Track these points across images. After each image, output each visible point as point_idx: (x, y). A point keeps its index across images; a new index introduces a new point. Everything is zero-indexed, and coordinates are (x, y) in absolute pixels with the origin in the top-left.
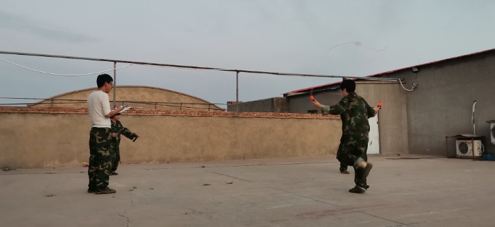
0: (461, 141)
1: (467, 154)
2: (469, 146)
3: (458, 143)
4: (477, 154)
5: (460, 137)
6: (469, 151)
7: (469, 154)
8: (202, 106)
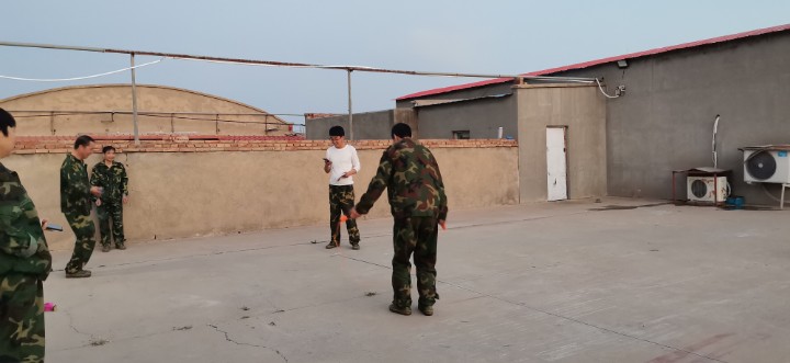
0: (696, 178)
1: (703, 199)
2: (707, 185)
3: (690, 181)
4: (721, 198)
5: (693, 173)
6: (708, 194)
7: (708, 197)
8: (254, 119)
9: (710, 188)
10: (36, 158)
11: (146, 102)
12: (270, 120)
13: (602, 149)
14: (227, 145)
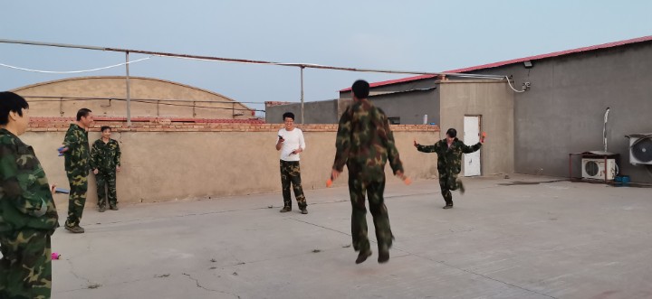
0: (589, 160)
1: (596, 177)
2: (599, 165)
3: (584, 162)
4: (610, 177)
5: (587, 155)
6: (599, 173)
7: (599, 176)
8: (223, 106)
9: (601, 168)
10: (48, 135)
11: (137, 91)
12: (237, 106)
13: (510, 134)
14: (202, 127)
